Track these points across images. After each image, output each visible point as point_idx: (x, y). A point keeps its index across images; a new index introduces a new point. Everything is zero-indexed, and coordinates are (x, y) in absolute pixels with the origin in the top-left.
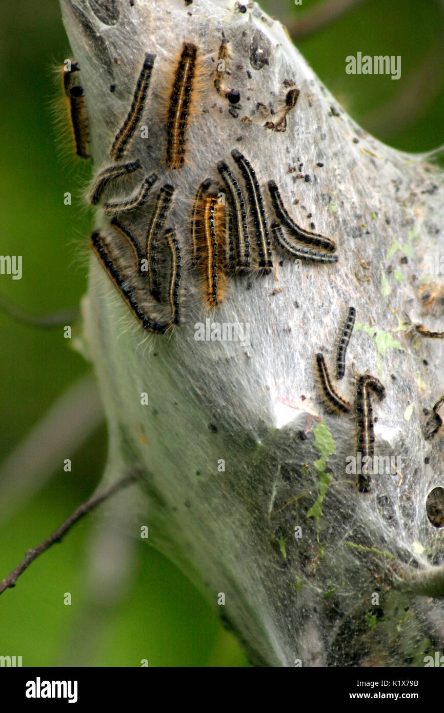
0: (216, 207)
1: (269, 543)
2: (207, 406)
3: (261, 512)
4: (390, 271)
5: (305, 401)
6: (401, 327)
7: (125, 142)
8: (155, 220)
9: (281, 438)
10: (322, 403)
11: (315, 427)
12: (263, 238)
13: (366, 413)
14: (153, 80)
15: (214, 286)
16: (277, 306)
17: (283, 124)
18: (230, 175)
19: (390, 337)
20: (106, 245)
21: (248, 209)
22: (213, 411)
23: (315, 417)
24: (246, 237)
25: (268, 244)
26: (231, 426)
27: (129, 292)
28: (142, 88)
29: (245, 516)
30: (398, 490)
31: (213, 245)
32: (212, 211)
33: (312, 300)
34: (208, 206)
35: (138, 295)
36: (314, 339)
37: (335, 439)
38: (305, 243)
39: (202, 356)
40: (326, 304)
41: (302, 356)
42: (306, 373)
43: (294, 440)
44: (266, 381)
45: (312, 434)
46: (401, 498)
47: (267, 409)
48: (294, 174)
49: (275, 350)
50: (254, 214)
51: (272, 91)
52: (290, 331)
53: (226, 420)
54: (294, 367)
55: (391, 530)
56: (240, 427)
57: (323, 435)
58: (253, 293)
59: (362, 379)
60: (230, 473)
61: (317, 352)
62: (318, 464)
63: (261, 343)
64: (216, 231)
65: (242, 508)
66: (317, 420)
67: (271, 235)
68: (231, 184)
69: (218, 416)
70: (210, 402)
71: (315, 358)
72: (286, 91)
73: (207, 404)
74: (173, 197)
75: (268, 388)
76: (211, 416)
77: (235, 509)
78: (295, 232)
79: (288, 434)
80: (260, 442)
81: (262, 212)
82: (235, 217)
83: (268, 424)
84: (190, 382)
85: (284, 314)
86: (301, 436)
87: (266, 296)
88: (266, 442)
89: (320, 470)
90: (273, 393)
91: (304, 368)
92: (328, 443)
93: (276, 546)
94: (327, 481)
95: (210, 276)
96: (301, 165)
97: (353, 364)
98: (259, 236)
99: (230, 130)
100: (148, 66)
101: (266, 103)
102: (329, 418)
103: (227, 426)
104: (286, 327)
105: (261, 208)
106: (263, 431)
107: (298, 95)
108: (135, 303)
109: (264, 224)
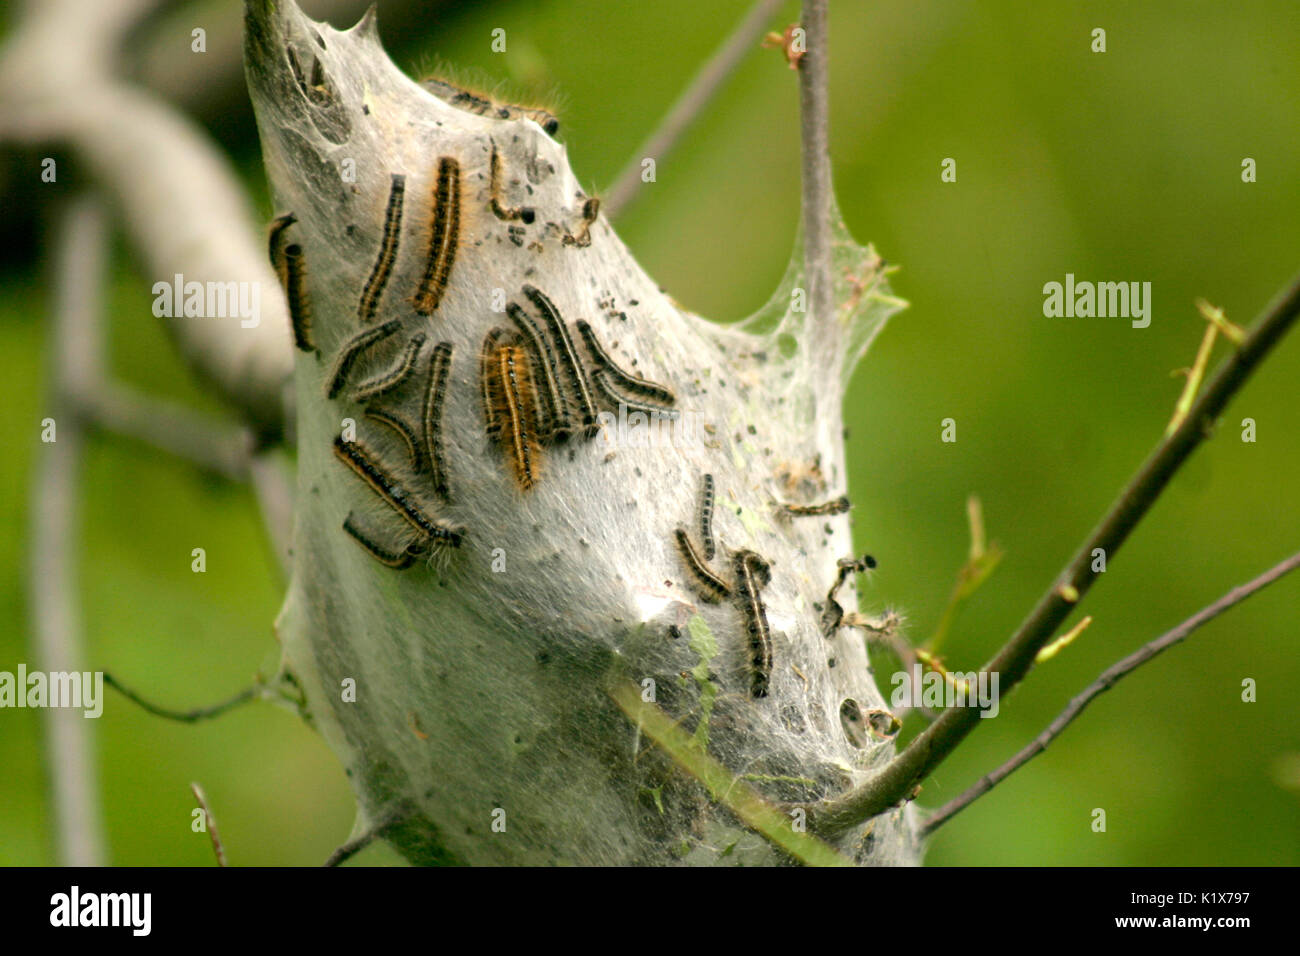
0: (514, 357)
1: (637, 798)
2: (530, 629)
3: (621, 758)
4: (738, 439)
5: (672, 587)
6: (765, 508)
7: (377, 294)
8: (433, 390)
9: (647, 639)
10: (692, 589)
11: (689, 620)
12: (584, 388)
13: (753, 595)
14: (405, 207)
15: (526, 460)
16: (614, 475)
17: (586, 238)
18: (525, 315)
19: (757, 516)
20: (359, 448)
21: (556, 355)
22: (542, 631)
23: (687, 607)
24: (560, 392)
25: (591, 395)
26: (572, 644)
27: (402, 498)
28: (394, 218)
29: (598, 772)
30: (805, 697)
31: (518, 407)
32: (510, 363)
33: (655, 466)
34: (504, 358)
35: (415, 501)
36: (668, 515)
37: (716, 636)
38: (637, 393)
39: (517, 560)
40: (674, 471)
41: (657, 535)
42: (666, 555)
43: (664, 639)
44: (616, 569)
45: (687, 629)
46: (810, 707)
47: (624, 604)
48: (607, 310)
49: (620, 531)
50: (566, 360)
51: (561, 206)
52: (635, 504)
53: (561, 637)
54: (649, 549)
55: (805, 744)
56: (585, 641)
57: (700, 630)
58: (580, 464)
59: (739, 557)
60: (571, 717)
61: (675, 528)
62: (699, 671)
63: (600, 524)
64: (519, 388)
65: (592, 763)
66: (690, 611)
67: (592, 385)
68: (529, 325)
69: (549, 637)
70: (535, 620)
71: (674, 536)
72: (582, 204)
73: (531, 625)
74: (453, 358)
75: (619, 578)
76: (539, 640)
77: (580, 768)
78: (621, 380)
79: (655, 632)
80: (618, 651)
81: (577, 357)
82: (543, 368)
83: (629, 624)
84: (502, 603)
85: (624, 485)
86: (673, 632)
87: (597, 465)
88: (627, 650)
89: (702, 678)
90: (629, 583)
91: (662, 548)
92: (708, 641)
93: (647, 801)
94: (713, 693)
95: (519, 448)
96: (613, 300)
97: (722, 542)
98: (577, 386)
99: (515, 264)
100: (398, 188)
101: (558, 222)
102: (704, 608)
103: (564, 646)
104: (629, 500)
105: (574, 352)
106: (621, 635)
107: (597, 206)
108: (414, 511)
109: (582, 371)
